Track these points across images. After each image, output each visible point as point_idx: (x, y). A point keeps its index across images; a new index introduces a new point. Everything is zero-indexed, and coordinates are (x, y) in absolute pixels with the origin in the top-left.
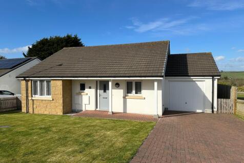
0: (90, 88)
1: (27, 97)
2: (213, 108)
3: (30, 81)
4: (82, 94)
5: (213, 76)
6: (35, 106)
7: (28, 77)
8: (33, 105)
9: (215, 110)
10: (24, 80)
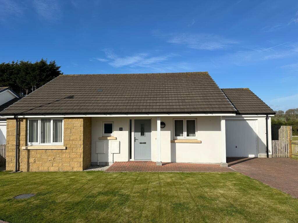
0: (121, 129)
1: (18, 145)
2: (267, 151)
3: (24, 120)
4: (108, 138)
5: (267, 114)
6: (31, 160)
7: (21, 114)
8: (28, 158)
9: (270, 154)
10: (14, 118)
